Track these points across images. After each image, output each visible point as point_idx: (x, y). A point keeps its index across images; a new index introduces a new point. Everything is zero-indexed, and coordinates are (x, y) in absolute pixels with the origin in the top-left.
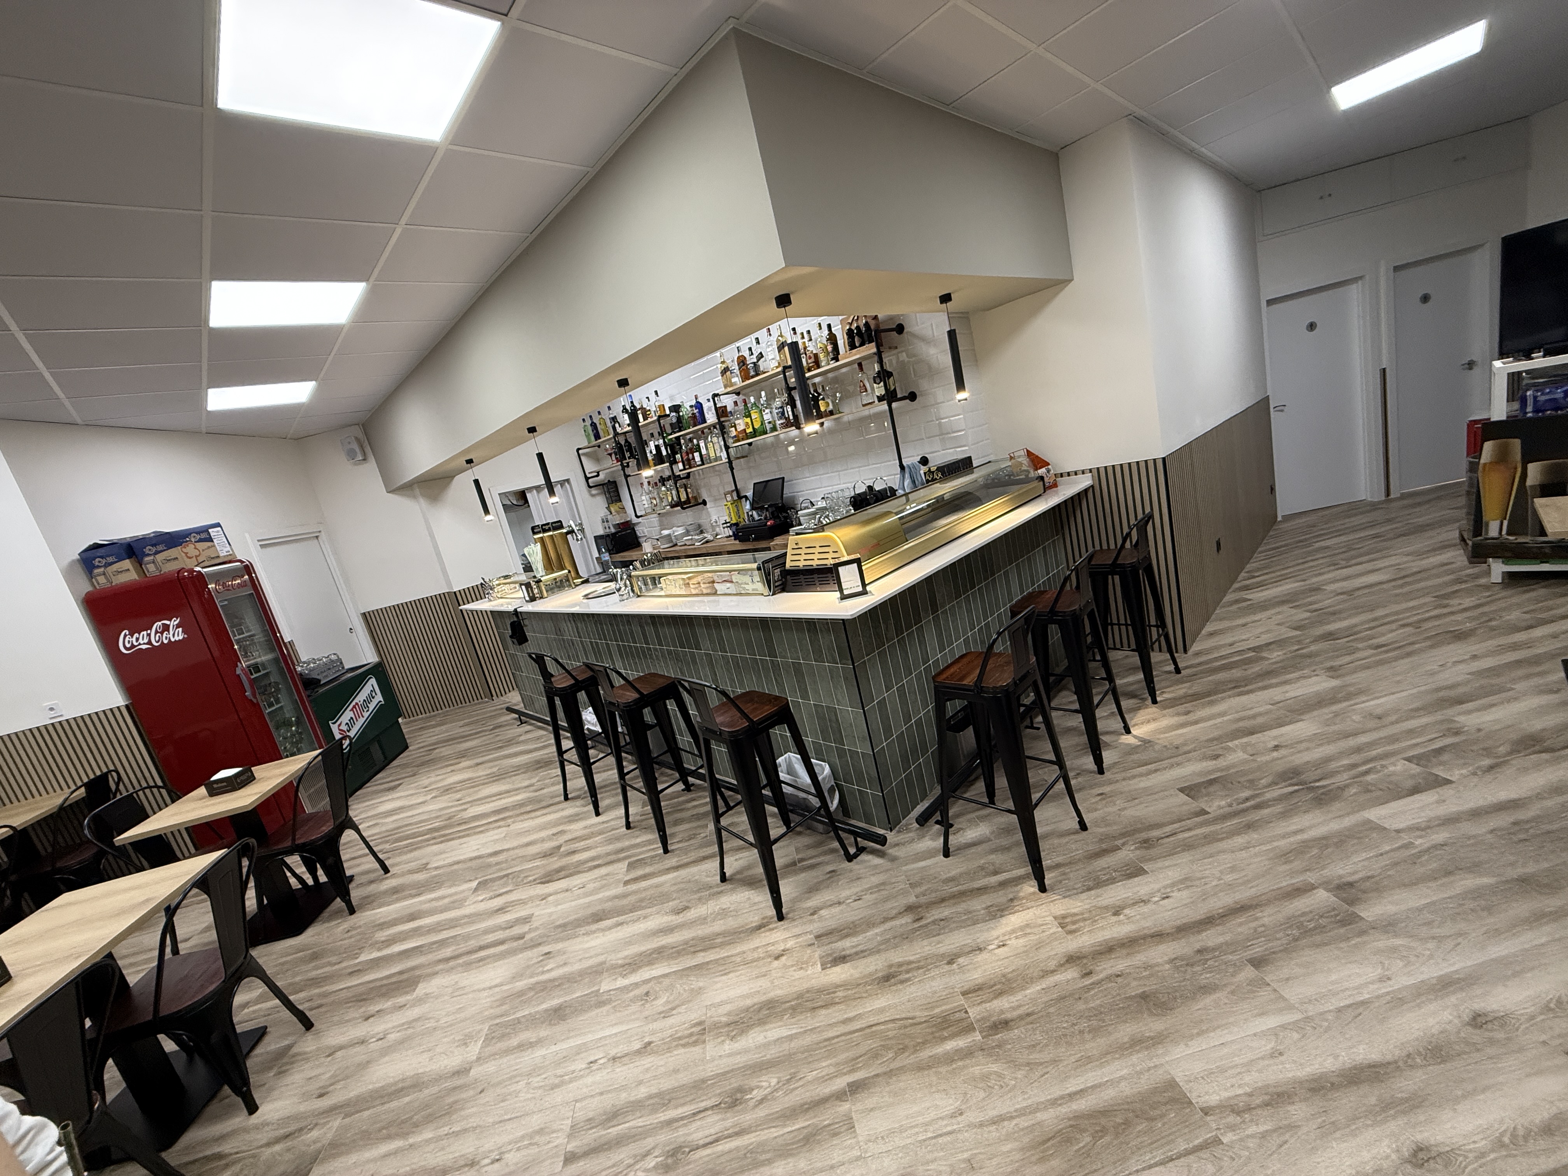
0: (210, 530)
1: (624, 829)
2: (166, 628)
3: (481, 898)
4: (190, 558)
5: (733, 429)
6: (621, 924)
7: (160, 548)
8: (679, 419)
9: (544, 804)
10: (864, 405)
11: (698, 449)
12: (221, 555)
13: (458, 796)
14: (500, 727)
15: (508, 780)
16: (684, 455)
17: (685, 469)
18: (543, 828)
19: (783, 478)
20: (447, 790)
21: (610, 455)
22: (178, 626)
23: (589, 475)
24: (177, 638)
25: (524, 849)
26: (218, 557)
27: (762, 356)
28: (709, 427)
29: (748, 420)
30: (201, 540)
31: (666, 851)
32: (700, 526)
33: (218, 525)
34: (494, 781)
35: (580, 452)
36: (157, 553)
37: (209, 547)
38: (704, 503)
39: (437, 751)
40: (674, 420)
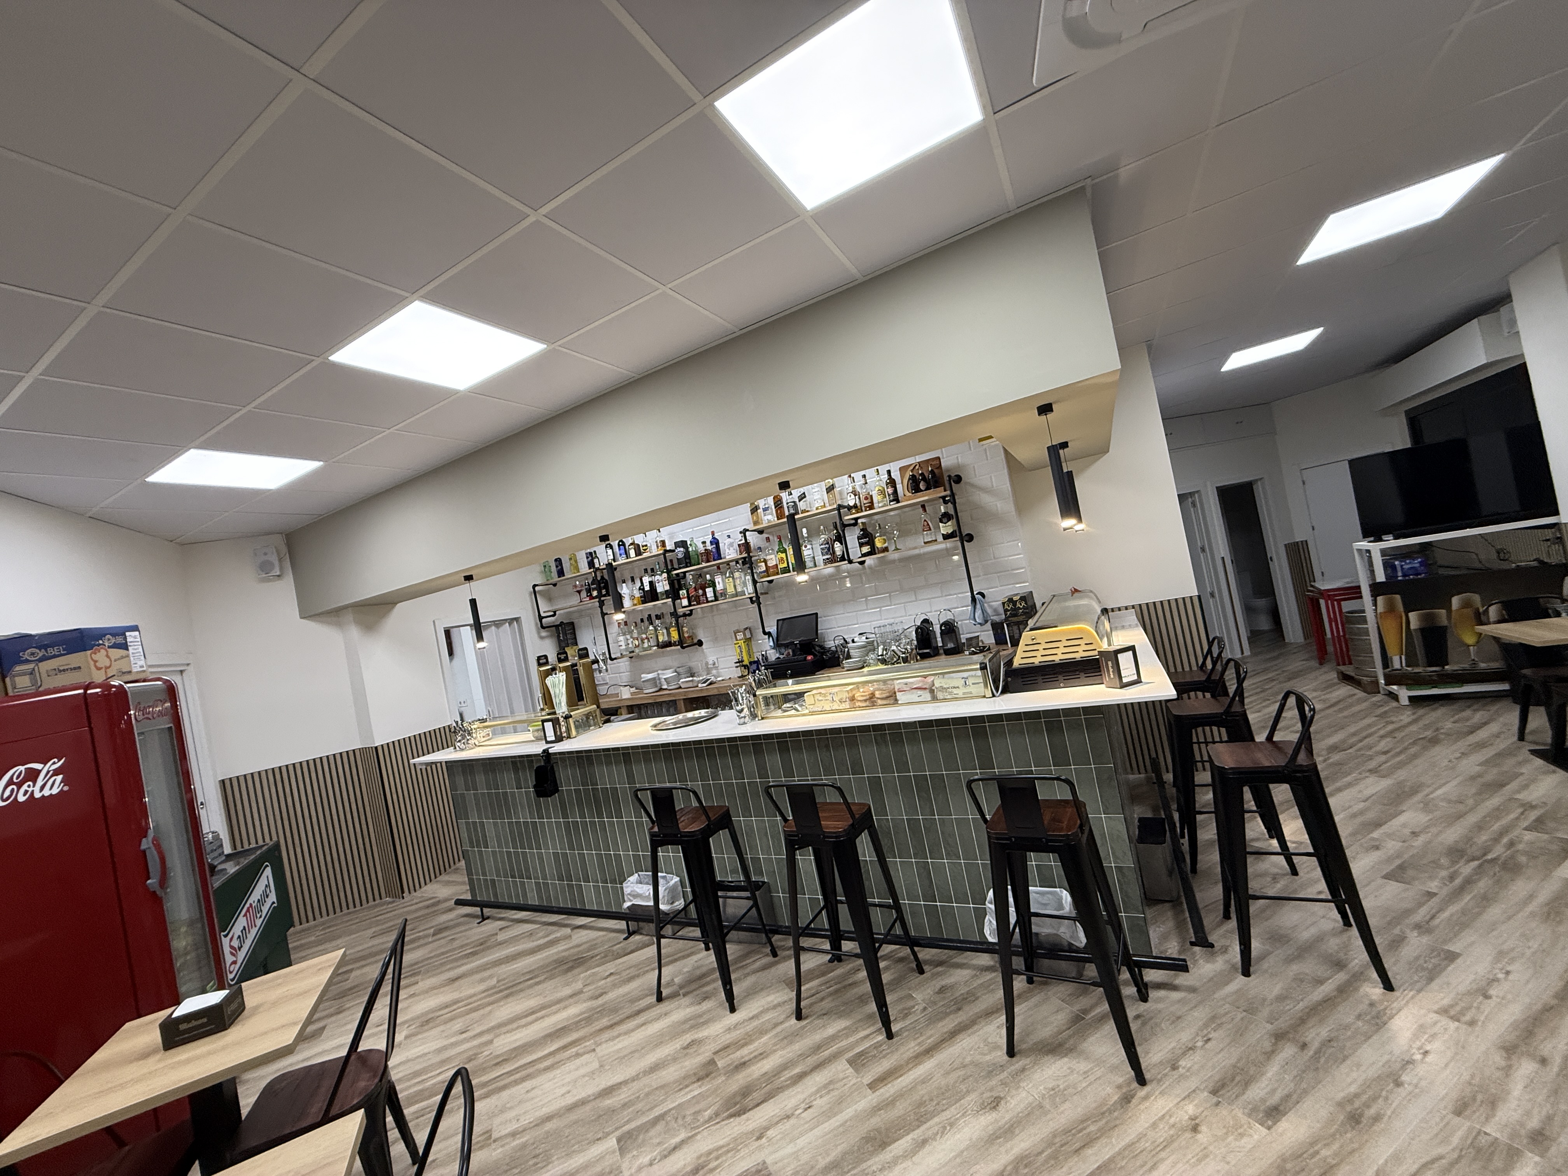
0: (128, 634)
1: (793, 1021)
2: (33, 776)
3: (646, 1160)
4: (99, 669)
5: (763, 564)
6: (924, 1142)
7: (51, 651)
8: (687, 554)
9: (628, 1011)
10: (925, 543)
11: (713, 584)
12: (134, 670)
13: (458, 1025)
14: (446, 928)
15: (530, 991)
16: (692, 590)
17: (690, 605)
18: (658, 1041)
19: (817, 614)
20: (428, 1022)
21: (579, 592)
22: (56, 772)
23: (543, 615)
24: (46, 792)
25: (654, 1076)
26: (130, 672)
27: (805, 497)
28: (728, 563)
29: (783, 555)
30: (115, 646)
31: (890, 1035)
32: (690, 669)
33: (135, 628)
34: (507, 996)
35: (537, 588)
36: (41, 660)
37: (122, 657)
38: (700, 643)
39: (354, 974)
40: (680, 556)
